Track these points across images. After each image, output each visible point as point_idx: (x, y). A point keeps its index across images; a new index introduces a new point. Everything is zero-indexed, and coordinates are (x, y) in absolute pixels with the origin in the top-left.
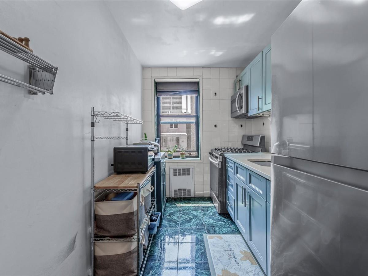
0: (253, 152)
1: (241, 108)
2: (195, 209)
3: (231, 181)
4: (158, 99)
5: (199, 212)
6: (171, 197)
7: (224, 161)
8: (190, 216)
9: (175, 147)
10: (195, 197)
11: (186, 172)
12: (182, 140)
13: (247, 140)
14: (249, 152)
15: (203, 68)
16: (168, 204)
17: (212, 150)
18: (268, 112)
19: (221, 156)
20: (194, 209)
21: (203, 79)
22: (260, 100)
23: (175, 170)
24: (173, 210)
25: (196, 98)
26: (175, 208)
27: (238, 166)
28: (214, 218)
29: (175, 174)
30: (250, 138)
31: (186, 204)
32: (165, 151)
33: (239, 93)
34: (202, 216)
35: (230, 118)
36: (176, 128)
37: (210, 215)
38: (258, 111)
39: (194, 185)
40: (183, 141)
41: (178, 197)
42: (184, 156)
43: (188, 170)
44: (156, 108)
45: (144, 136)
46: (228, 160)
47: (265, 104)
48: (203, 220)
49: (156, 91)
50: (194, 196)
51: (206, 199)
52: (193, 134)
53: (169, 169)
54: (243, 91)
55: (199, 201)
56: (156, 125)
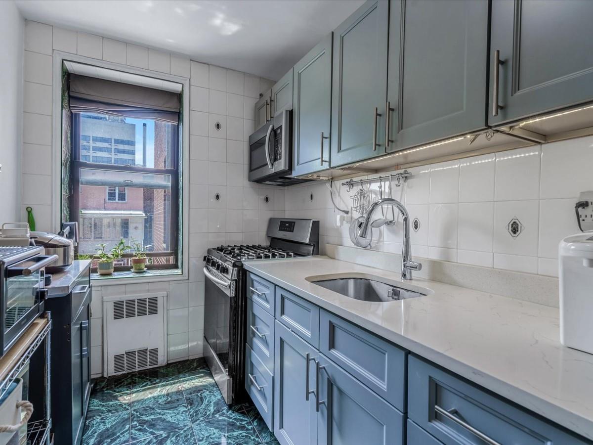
0: (297, 254)
1: (275, 158)
2: (171, 403)
3: (260, 325)
4: (73, 120)
5: (182, 409)
6: (105, 376)
7: (243, 279)
8: (158, 430)
9: (120, 244)
10: (168, 365)
11: (148, 307)
12: (135, 225)
13: (279, 230)
14: (291, 256)
15: (192, 61)
16: (96, 402)
17: (209, 251)
18: (342, 169)
19: (235, 268)
20: (168, 403)
21: (192, 87)
22: (326, 142)
23: (118, 306)
24: (111, 421)
25: (174, 130)
26: (117, 410)
27: (285, 294)
28: (218, 421)
29: (118, 315)
30: (288, 225)
31: (148, 392)
32: (91, 257)
33: (271, 127)
34: (189, 424)
35: (246, 182)
36: (122, 200)
37: (208, 413)
38: (322, 165)
39: (166, 335)
40: (136, 228)
41: (126, 372)
42: (143, 266)
43: (154, 301)
44: (67, 141)
45: (25, 214)
46: (252, 276)
47: (339, 150)
48: (192, 435)
49: (66, 94)
50: (166, 361)
51: (195, 365)
52: (159, 214)
53: (103, 302)
54: (284, 122)
55: (179, 373)
56: (65, 186)
